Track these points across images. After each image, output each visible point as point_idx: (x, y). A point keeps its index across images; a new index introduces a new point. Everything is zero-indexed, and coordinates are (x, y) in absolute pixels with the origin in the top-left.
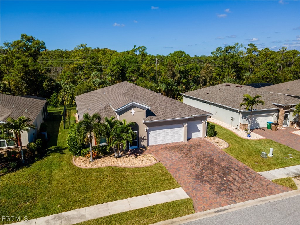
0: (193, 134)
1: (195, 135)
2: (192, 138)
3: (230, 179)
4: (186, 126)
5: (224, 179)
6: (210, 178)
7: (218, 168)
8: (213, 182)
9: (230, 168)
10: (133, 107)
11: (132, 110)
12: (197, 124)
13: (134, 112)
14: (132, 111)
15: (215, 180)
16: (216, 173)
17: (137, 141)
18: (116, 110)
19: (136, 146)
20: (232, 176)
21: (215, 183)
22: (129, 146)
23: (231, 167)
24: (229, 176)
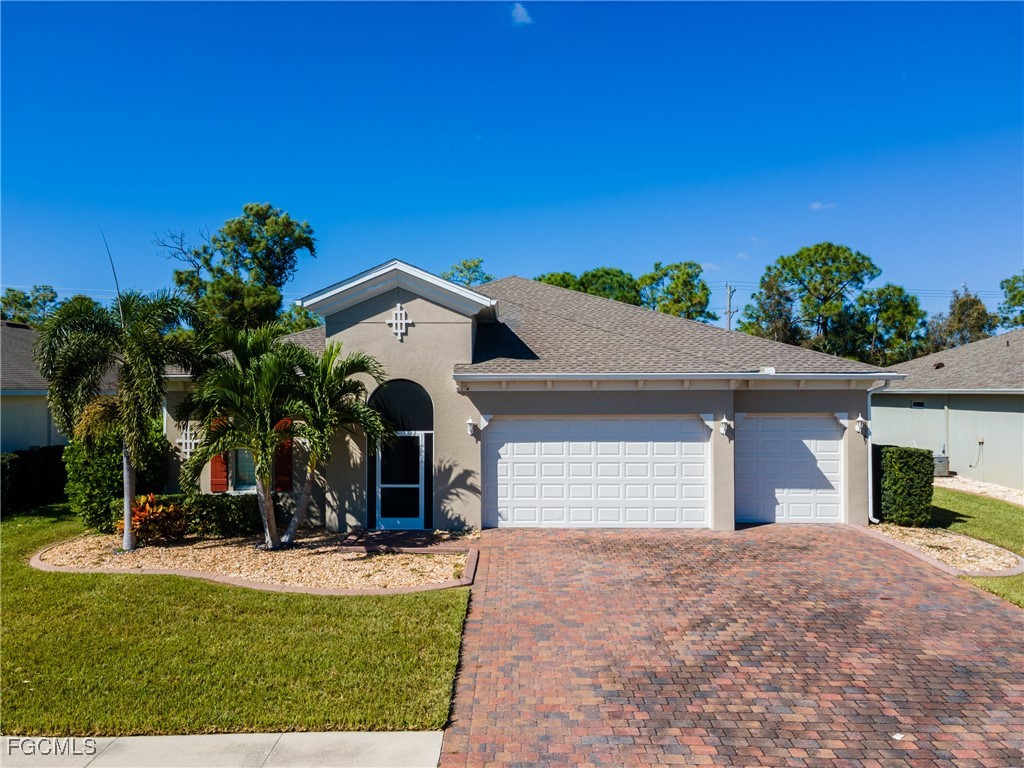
0: (781, 494)
1: (793, 508)
2: (778, 519)
3: (960, 748)
4: (722, 430)
5: (898, 737)
6: (756, 709)
7: (876, 661)
8: (769, 743)
9: (995, 675)
10: (398, 293)
11: (397, 310)
12: (810, 438)
13: (404, 322)
14: (394, 315)
15: (796, 735)
16: (840, 691)
17: (421, 486)
18: (303, 300)
19: (416, 514)
20: (993, 729)
21: (782, 752)
22: (378, 514)
23: (1002, 670)
24: (959, 729)
